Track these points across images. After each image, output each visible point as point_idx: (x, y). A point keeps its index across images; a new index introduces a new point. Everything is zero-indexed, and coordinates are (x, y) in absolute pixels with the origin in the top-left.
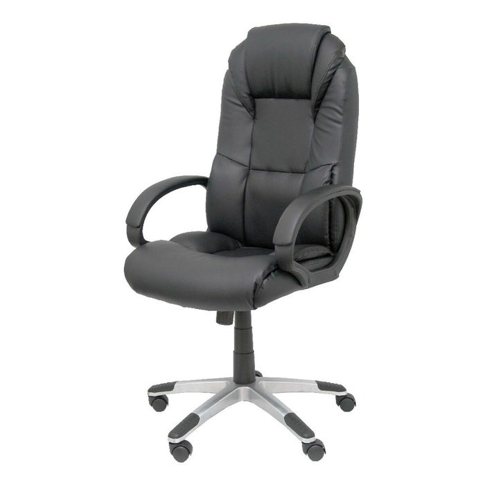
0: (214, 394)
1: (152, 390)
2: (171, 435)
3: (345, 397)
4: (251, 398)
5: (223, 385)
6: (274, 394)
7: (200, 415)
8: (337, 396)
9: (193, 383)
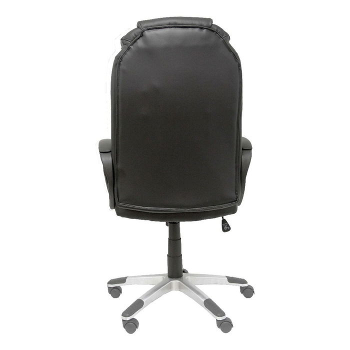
0: (154, 286)
1: (111, 282)
2: (124, 315)
3: (246, 288)
4: (180, 288)
5: (160, 279)
6: (196, 286)
7: (144, 301)
8: (241, 287)
9: (139, 278)
